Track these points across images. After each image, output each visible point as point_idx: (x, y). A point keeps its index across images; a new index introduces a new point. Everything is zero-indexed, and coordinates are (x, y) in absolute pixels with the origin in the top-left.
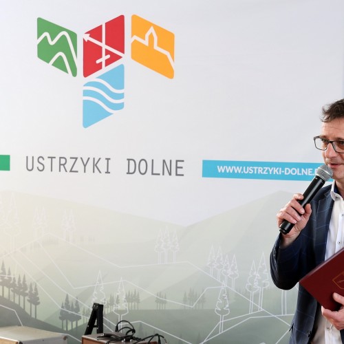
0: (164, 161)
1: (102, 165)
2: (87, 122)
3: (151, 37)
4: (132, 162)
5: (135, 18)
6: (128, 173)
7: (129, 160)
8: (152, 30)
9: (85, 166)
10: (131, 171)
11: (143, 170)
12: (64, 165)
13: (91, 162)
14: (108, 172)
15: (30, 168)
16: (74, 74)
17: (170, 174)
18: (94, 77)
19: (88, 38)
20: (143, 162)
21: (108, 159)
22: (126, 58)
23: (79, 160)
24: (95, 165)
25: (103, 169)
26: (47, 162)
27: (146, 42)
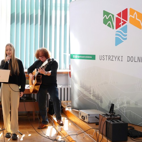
0: (138, 57)
1: (120, 58)
2: (117, 44)
3: (135, 15)
4: (129, 58)
5: (131, 9)
6: (128, 61)
7: (128, 57)
8: (135, 13)
9: (116, 59)
10: (129, 60)
11: (132, 60)
12: (110, 58)
13: (117, 57)
14: (122, 61)
15: (101, 59)
16: (113, 29)
17: (140, 62)
18: (118, 29)
19: (117, 16)
20: (132, 58)
21: (122, 56)
22: (128, 23)
23: (114, 57)
24: (118, 58)
25: (121, 60)
26: (105, 57)
27: (134, 17)
